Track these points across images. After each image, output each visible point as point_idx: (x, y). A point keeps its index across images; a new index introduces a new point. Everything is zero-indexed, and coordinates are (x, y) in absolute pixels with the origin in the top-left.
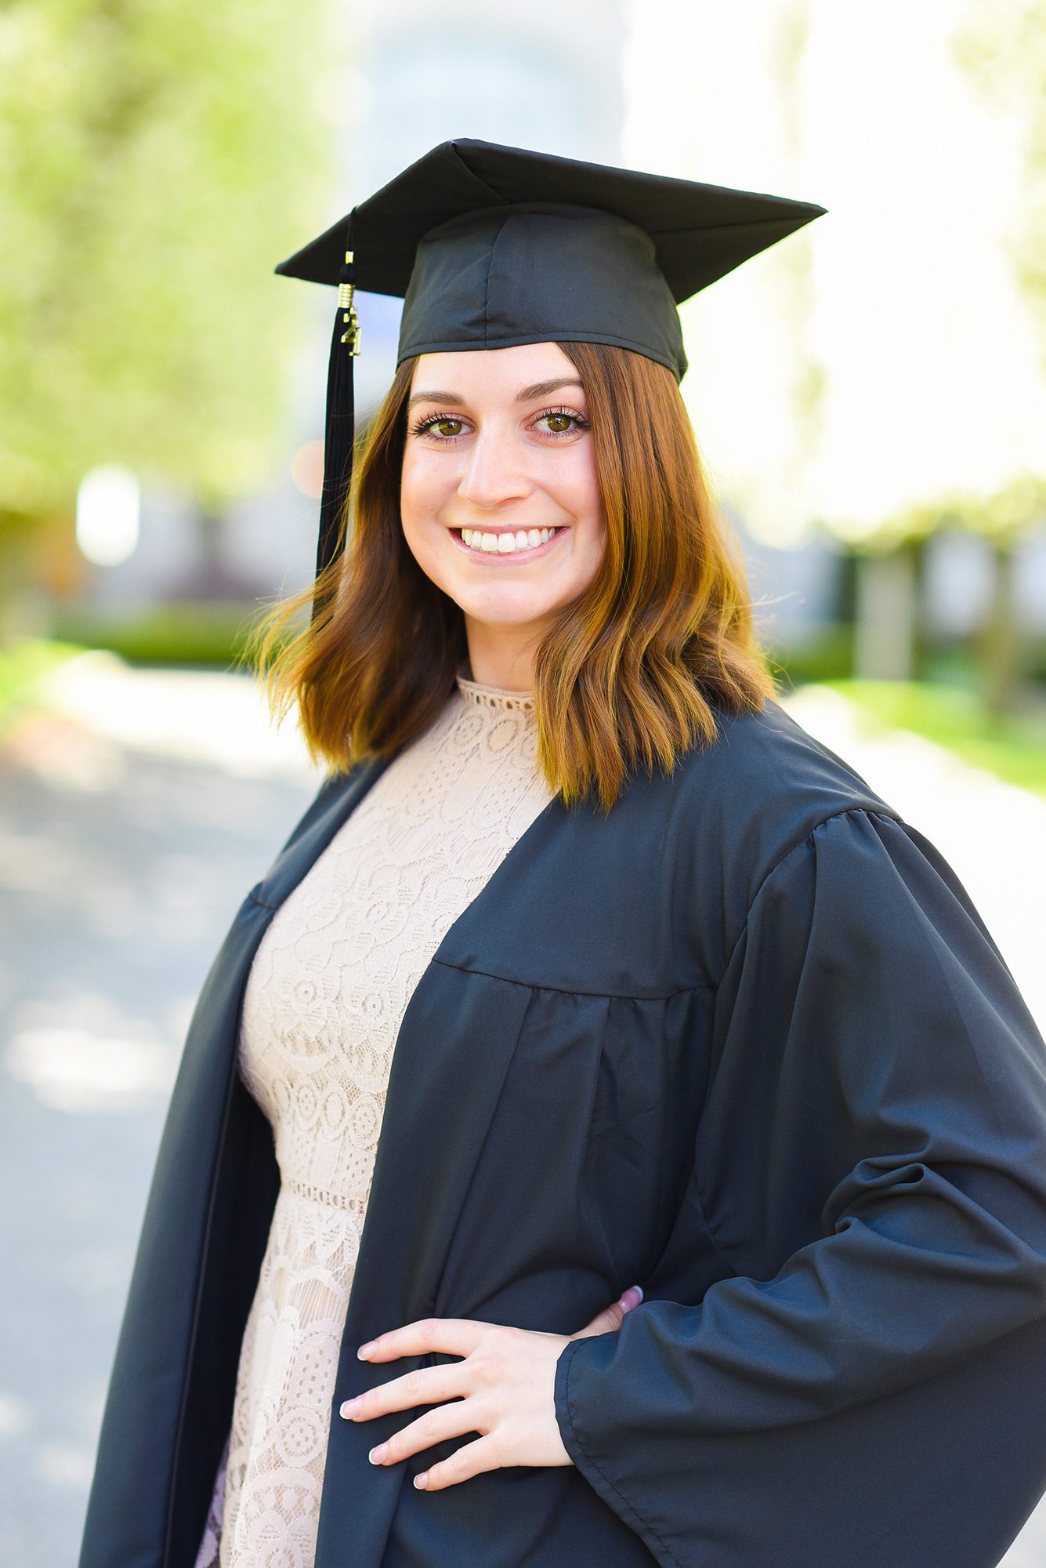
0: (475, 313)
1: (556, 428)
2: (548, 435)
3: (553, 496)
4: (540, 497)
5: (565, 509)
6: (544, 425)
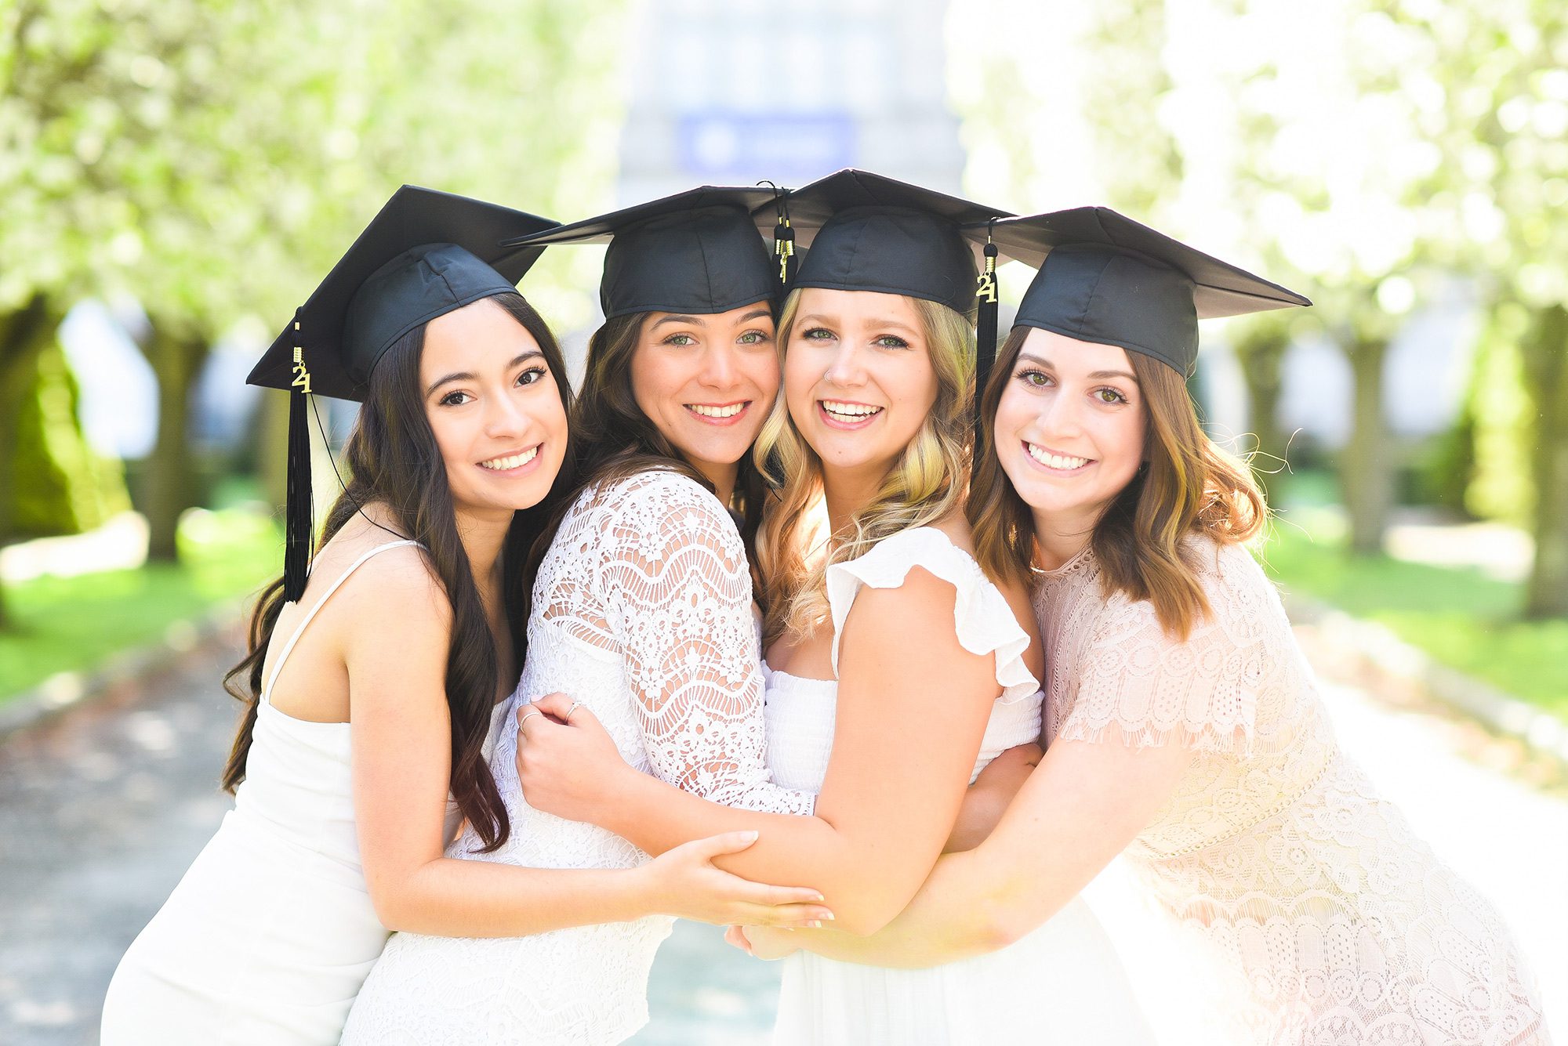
1: (1107, 400)
2: (1101, 403)
4: (1085, 440)
5: (1098, 449)
6: (1099, 395)
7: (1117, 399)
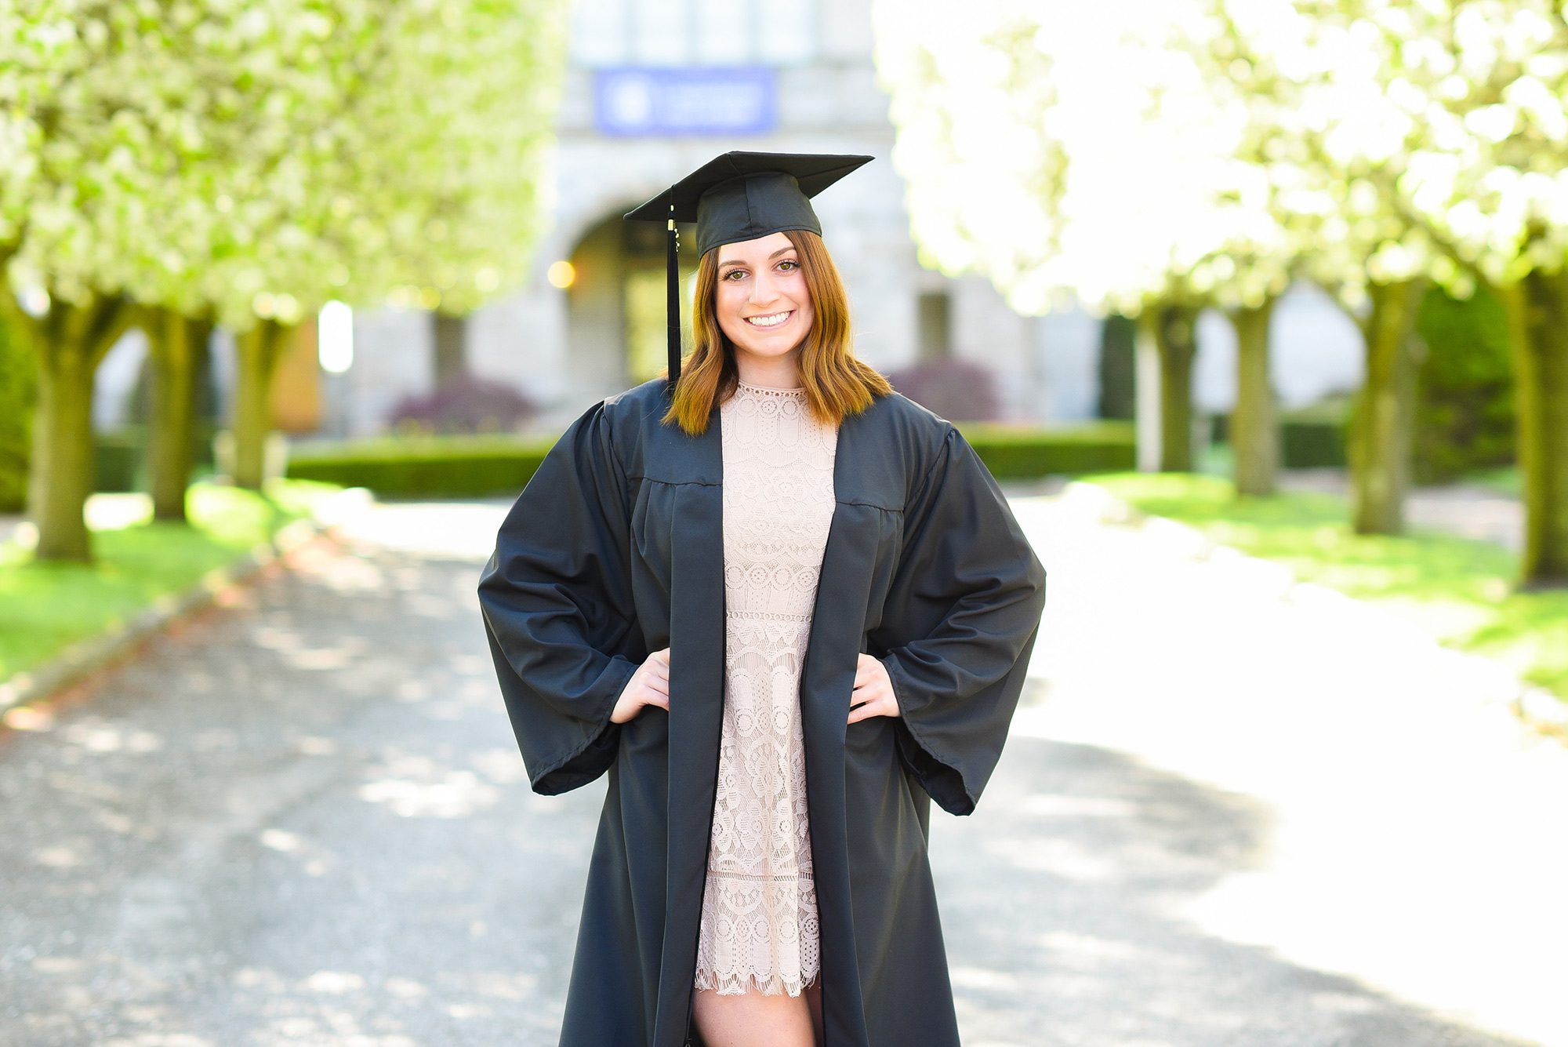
0: (745, 225)
1: (784, 268)
2: (782, 273)
3: (789, 297)
4: (784, 298)
5: (794, 302)
6: (779, 268)
7: (791, 266)
